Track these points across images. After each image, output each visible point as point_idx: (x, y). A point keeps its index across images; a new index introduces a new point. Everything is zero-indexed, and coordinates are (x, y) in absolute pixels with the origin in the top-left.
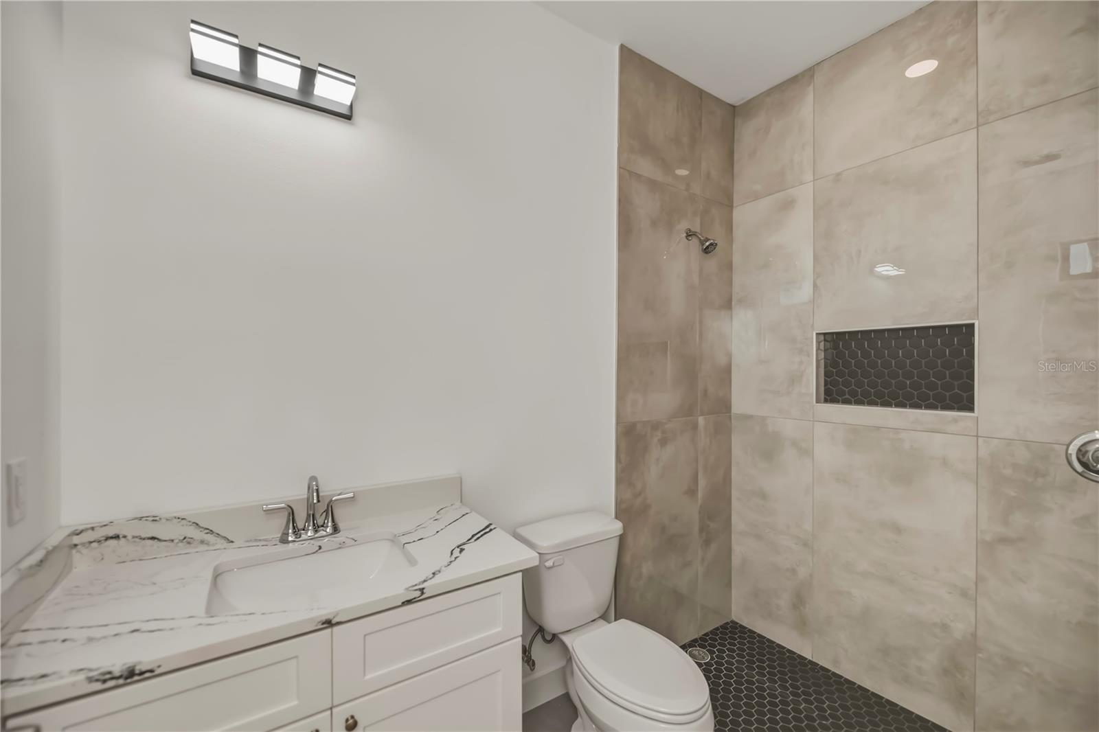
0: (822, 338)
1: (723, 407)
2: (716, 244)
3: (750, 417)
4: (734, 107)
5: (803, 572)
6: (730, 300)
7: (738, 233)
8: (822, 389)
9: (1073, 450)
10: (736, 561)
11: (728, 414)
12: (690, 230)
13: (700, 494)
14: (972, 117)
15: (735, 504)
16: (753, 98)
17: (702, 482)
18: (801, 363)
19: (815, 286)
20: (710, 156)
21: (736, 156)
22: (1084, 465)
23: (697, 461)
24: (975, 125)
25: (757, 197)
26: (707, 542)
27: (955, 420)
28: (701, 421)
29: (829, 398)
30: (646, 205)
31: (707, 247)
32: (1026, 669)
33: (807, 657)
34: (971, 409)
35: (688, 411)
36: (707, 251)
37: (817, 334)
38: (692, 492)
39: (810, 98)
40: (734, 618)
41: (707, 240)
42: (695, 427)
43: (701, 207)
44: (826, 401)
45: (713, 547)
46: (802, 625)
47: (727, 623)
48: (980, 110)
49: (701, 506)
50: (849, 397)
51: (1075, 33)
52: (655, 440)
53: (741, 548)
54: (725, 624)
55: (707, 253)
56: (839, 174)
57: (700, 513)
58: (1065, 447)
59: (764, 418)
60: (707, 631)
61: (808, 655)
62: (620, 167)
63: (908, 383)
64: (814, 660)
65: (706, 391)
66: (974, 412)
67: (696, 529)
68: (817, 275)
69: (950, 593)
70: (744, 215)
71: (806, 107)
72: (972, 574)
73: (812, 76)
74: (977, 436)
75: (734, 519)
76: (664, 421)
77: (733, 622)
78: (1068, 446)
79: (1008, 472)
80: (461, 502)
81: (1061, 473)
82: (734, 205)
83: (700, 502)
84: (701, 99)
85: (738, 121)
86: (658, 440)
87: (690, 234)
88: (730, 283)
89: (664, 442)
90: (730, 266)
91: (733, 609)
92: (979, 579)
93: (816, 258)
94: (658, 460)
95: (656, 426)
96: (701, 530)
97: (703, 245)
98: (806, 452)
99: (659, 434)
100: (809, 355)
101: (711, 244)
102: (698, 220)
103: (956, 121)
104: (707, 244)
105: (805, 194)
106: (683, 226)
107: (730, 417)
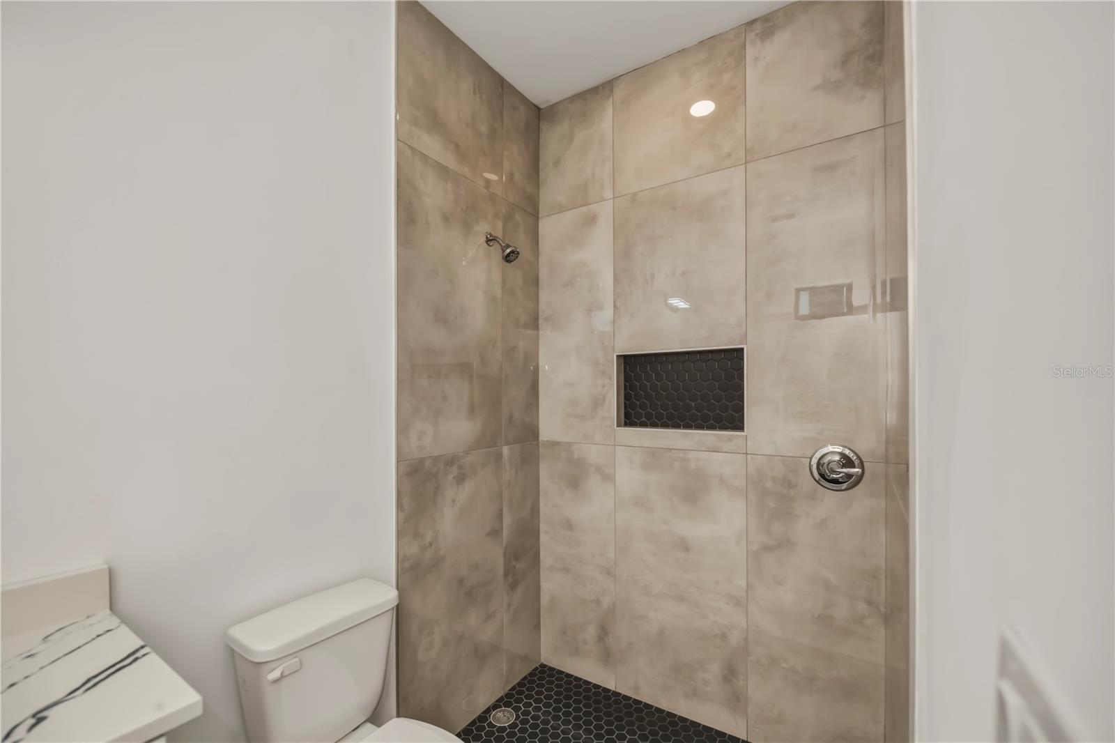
0: (622, 360)
1: (530, 433)
2: (518, 253)
3: (559, 443)
4: (539, 109)
5: (606, 602)
6: (536, 319)
7: (546, 244)
8: (623, 412)
9: (814, 461)
10: (544, 599)
11: (535, 442)
12: (491, 235)
13: (505, 533)
14: (742, 153)
15: (544, 538)
16: (557, 103)
17: (507, 520)
18: (604, 386)
19: (615, 306)
20: (514, 155)
21: (541, 164)
22: (822, 476)
23: (501, 496)
24: (744, 162)
25: (562, 209)
26: (513, 587)
27: (730, 439)
28: (506, 450)
29: (628, 421)
30: (434, 195)
31: (508, 255)
32: (784, 665)
33: (611, 688)
34: (741, 428)
35: (488, 441)
36: (508, 258)
37: (617, 356)
38: (495, 533)
39: (610, 111)
40: (543, 661)
41: (508, 246)
42: (499, 457)
43: (504, 211)
44: (626, 425)
45: (520, 589)
46: (607, 658)
47: (536, 668)
48: (748, 147)
49: (506, 547)
50: (646, 420)
51: (816, 89)
52: (450, 477)
53: (550, 584)
54: (533, 670)
55: (507, 261)
56: (635, 195)
57: (505, 554)
58: (809, 460)
59: (570, 444)
60: (513, 684)
61: (611, 686)
62: (398, 140)
63: (693, 405)
64: (617, 691)
65: (511, 417)
66: (744, 431)
67: (501, 572)
68: (617, 296)
69: (727, 604)
70: (550, 227)
71: (606, 119)
72: (743, 583)
73: (612, 90)
74: (746, 454)
75: (543, 554)
76: (461, 454)
77: (543, 666)
78: (811, 458)
79: (769, 484)
80: (111, 608)
81: (806, 482)
82: (540, 216)
83: (504, 545)
84: (502, 88)
85: (544, 126)
86: (454, 478)
87: (490, 240)
88: (536, 299)
89: (460, 479)
90: (535, 282)
91: (542, 653)
92: (749, 587)
93: (616, 279)
94: (453, 501)
95: (451, 461)
96: (506, 574)
97: (504, 251)
98: (608, 478)
99: (455, 470)
100: (610, 378)
101: (512, 252)
102: (500, 224)
103: (729, 155)
104: (508, 251)
105: (605, 210)
106: (483, 228)
107: (538, 445)
